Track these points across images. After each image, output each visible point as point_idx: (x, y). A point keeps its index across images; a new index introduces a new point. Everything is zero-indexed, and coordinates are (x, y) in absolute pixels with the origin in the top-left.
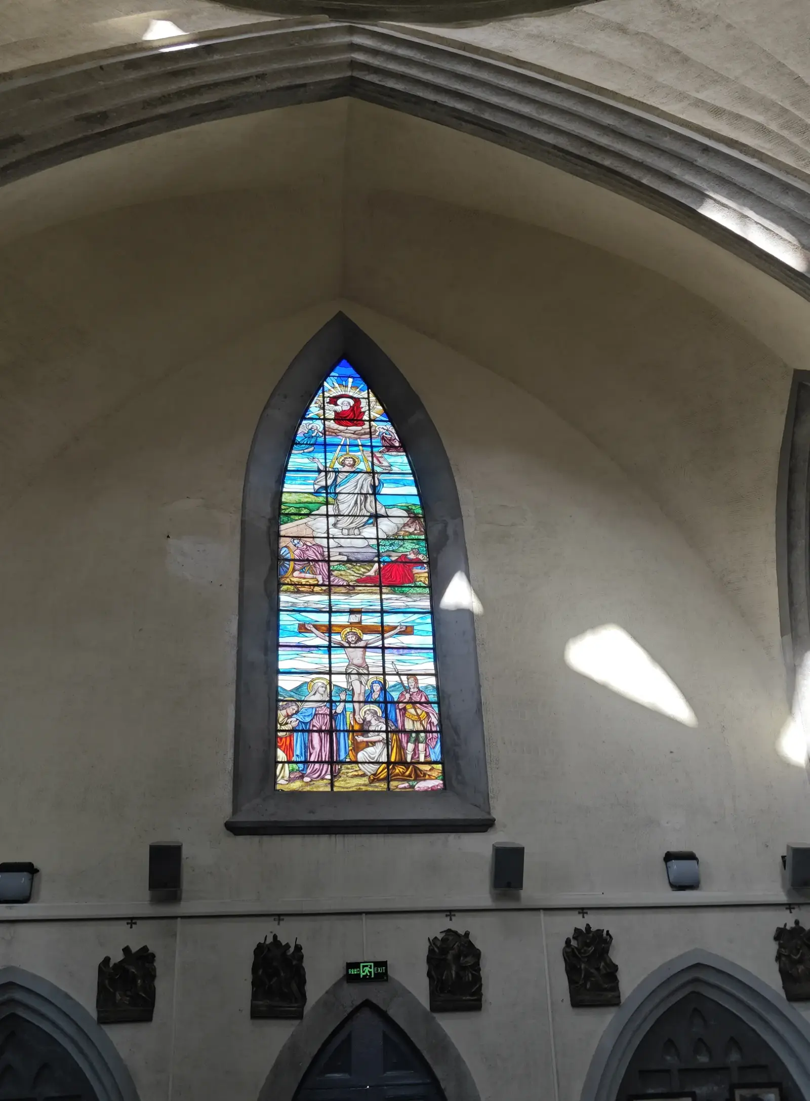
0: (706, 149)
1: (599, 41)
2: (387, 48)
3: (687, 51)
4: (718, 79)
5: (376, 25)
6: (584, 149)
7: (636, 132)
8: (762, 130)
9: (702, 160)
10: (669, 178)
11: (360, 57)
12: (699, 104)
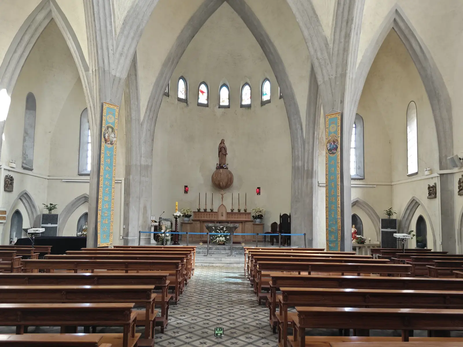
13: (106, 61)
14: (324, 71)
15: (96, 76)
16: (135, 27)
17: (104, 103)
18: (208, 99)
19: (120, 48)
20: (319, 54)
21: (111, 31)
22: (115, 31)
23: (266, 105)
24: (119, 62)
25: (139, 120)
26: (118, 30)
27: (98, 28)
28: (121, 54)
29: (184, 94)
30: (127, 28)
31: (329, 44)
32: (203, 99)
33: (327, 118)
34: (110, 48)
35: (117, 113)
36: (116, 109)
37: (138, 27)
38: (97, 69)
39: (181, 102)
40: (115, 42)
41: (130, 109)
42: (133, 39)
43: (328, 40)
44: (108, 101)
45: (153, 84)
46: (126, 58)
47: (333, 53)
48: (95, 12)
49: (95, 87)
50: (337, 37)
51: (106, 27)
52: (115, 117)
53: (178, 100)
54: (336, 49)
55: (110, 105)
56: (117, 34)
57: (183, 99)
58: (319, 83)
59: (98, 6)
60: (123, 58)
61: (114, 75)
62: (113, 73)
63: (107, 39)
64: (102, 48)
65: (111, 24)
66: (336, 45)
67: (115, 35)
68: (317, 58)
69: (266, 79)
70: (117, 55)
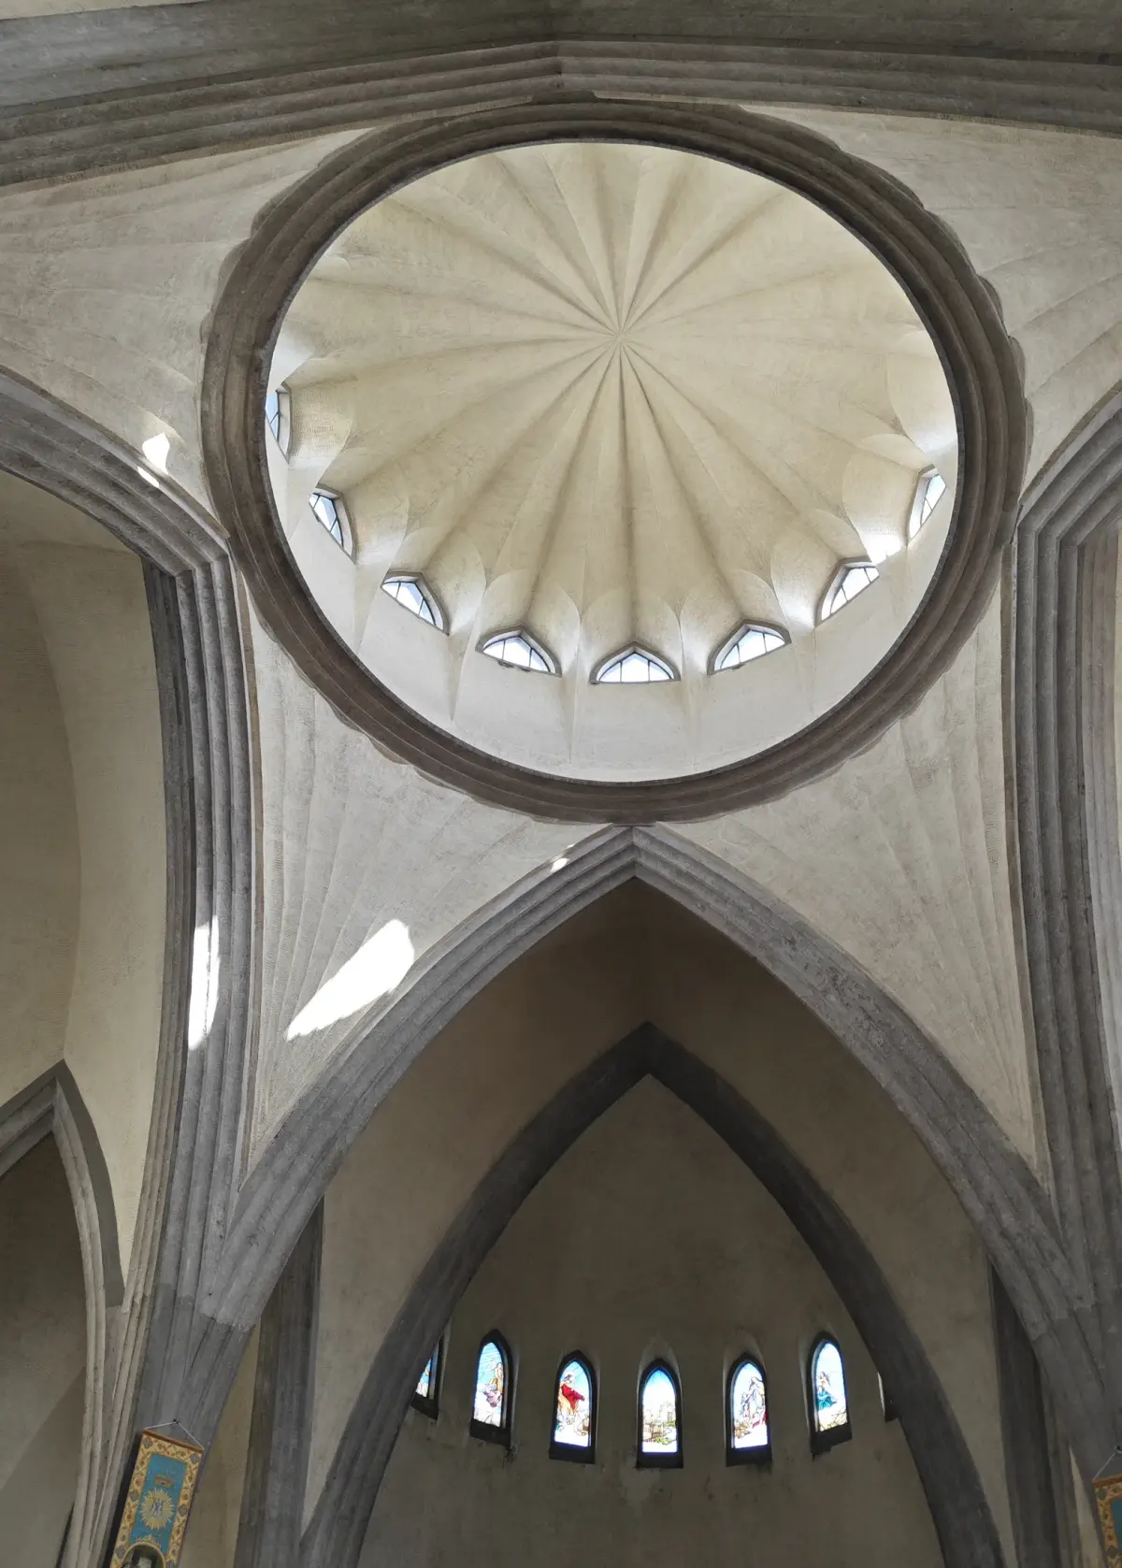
0: (247, 890)
1: (296, 730)
2: (219, 594)
3: (315, 795)
4: (302, 839)
5: (236, 571)
6: (202, 802)
7: (237, 829)
8: (280, 905)
9: (238, 895)
10: (210, 887)
11: (199, 577)
12: (279, 846)
13: (189, 1263)
14: (1045, 1285)
15: (138, 1324)
16: (316, 1146)
17: (145, 1437)
18: (592, 1429)
19: (250, 1217)
20: (1007, 1218)
21: (229, 1160)
22: (242, 1159)
23: (834, 1448)
24: (236, 1266)
25: (294, 1521)
26: (255, 1157)
27: (183, 1150)
28: (251, 1238)
29: (499, 1404)
30: (289, 1149)
31: (1041, 1184)
32: (572, 1428)
33: (1103, 1498)
34: (216, 1214)
35: (190, 1484)
36: (189, 1461)
37: (329, 1144)
38: (149, 1293)
39: (484, 1443)
40: (235, 1197)
41: (266, 1468)
42: (303, 1184)
43: (1034, 1164)
44: (164, 1424)
45: (371, 1361)
46: (267, 1250)
47: (1062, 1215)
48: (185, 1103)
49: (126, 1367)
50: (1066, 1156)
51: (214, 1144)
52: (175, 1501)
53: (473, 1434)
54: (1072, 1199)
55: (166, 1444)
56: (250, 1169)
57: (491, 1426)
58: (1033, 1334)
59: (200, 1083)
60: (255, 1250)
61: (209, 1314)
62: (207, 1307)
63: (209, 1188)
64: (184, 1218)
65: (233, 1139)
66: (1070, 1187)
67: (241, 1171)
68: (1004, 1234)
69: (822, 1338)
70: (236, 1241)
